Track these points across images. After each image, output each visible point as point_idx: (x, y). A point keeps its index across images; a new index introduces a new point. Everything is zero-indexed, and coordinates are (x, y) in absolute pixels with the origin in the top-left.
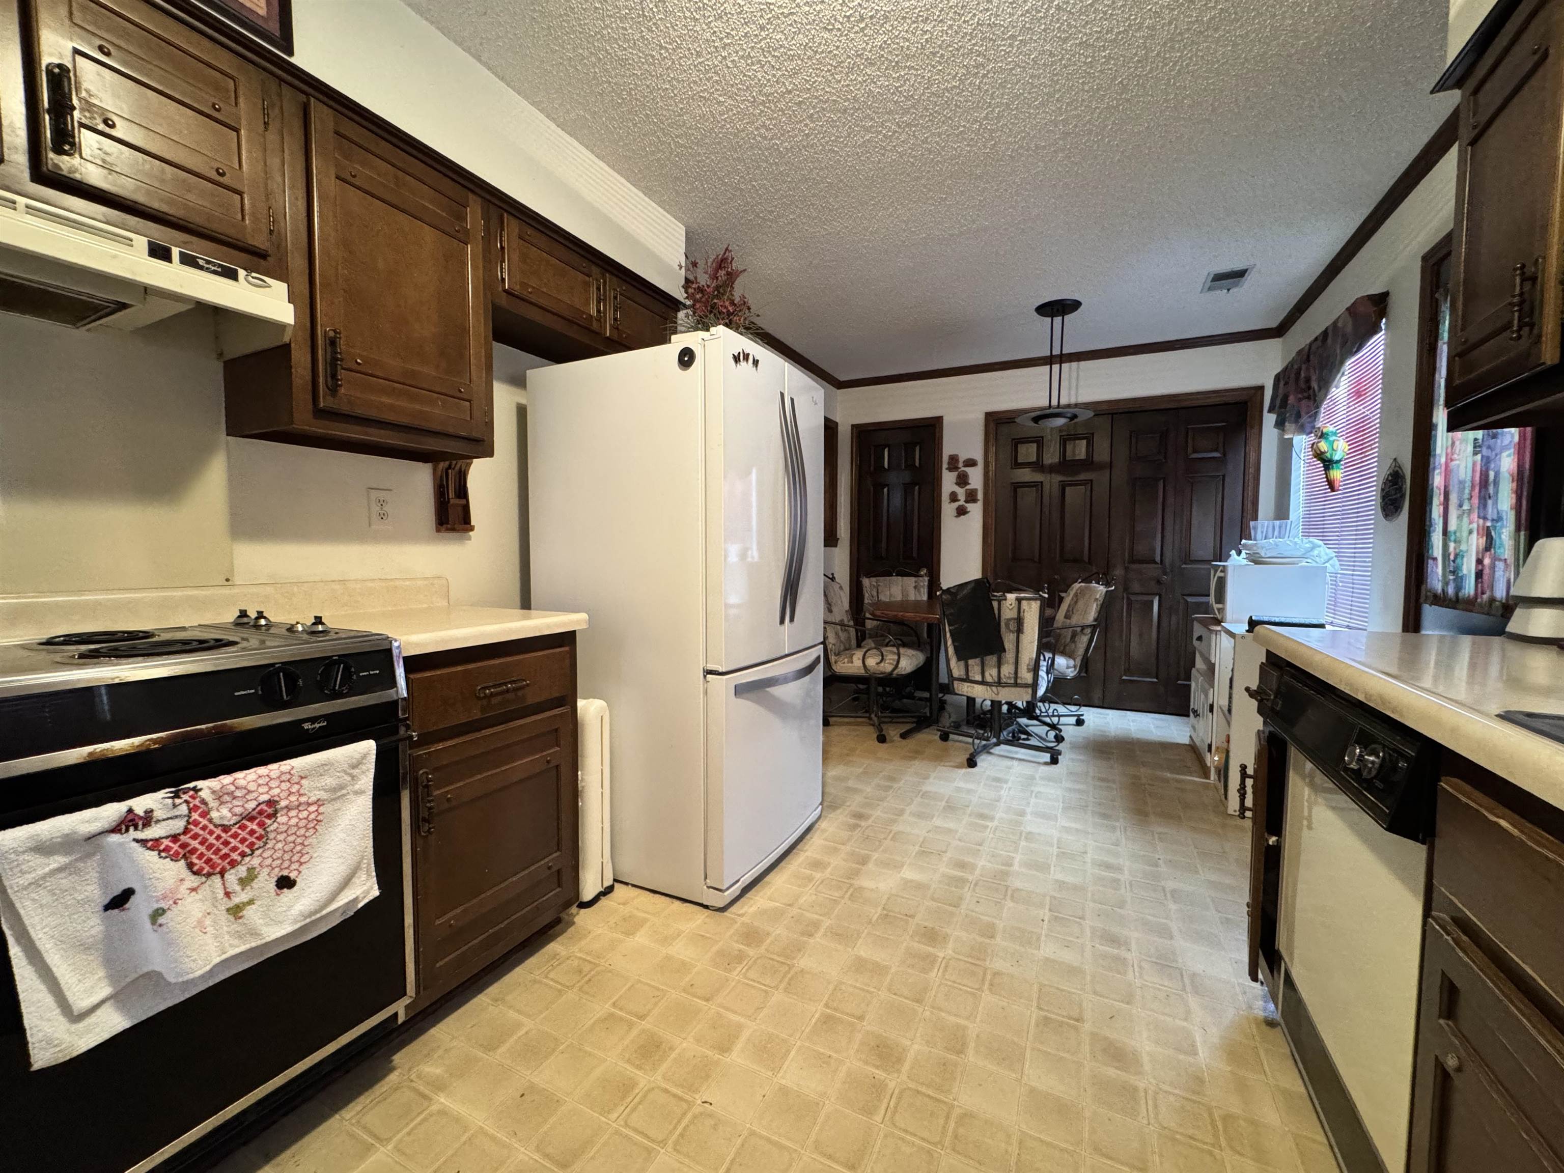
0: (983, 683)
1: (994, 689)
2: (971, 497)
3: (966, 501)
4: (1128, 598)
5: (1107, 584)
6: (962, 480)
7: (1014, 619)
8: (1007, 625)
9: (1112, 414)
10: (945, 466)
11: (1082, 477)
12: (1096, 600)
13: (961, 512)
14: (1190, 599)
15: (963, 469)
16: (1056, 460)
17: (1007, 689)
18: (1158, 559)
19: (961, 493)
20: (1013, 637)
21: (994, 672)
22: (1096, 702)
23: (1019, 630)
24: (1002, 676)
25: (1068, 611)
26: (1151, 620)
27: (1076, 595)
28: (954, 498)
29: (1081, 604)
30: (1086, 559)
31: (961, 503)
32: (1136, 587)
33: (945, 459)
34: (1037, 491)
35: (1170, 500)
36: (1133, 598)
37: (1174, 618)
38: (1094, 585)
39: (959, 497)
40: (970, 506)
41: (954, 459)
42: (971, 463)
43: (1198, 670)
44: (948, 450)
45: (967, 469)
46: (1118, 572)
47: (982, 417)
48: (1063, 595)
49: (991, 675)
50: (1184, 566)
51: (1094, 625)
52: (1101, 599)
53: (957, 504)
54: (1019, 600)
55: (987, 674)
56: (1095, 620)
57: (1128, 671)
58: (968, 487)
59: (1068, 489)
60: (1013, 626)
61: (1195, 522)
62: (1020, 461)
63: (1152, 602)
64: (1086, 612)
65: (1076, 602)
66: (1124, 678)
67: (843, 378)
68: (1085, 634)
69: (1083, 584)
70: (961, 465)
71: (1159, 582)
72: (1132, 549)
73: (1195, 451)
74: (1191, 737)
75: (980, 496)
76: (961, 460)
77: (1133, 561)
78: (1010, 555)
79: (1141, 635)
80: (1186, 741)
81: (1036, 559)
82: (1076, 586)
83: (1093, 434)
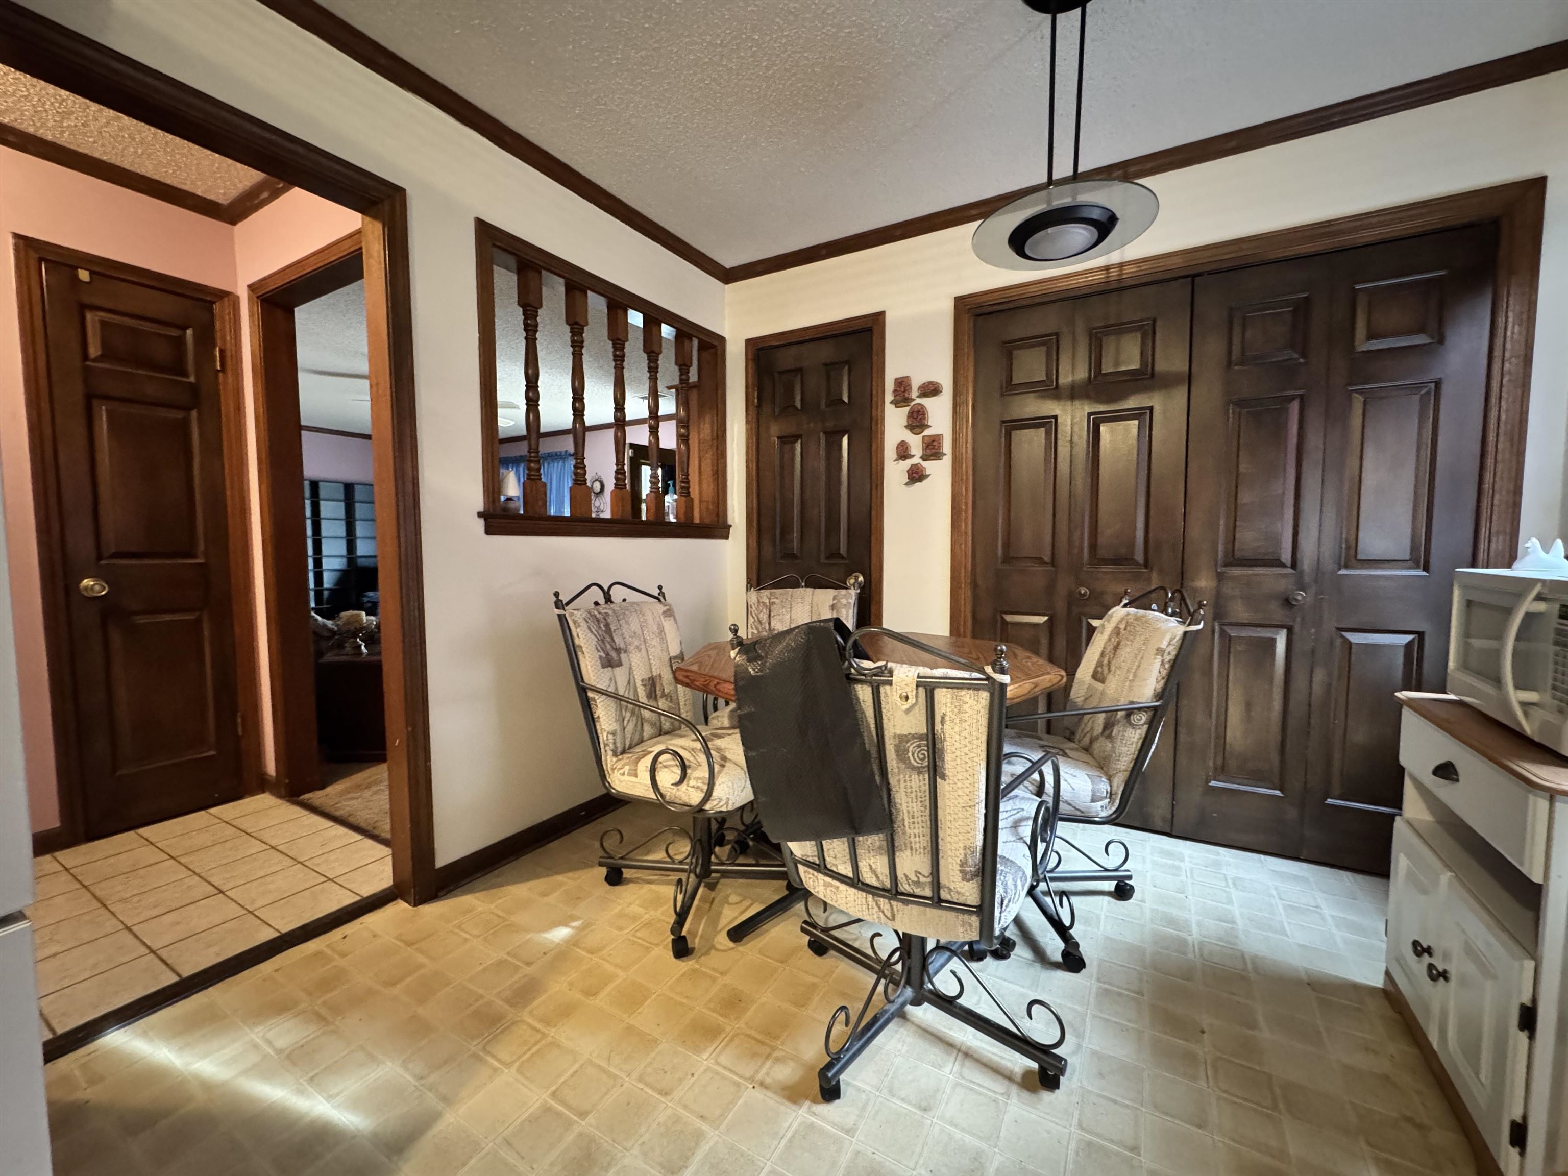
0: (855, 882)
1: (883, 902)
2: (932, 450)
3: (925, 458)
4: (1223, 633)
5: (1185, 614)
6: (917, 421)
7: (920, 737)
8: (901, 754)
9: (1194, 276)
10: (889, 397)
11: (1132, 403)
12: (1160, 651)
13: (916, 476)
14: (1355, 638)
15: (918, 401)
16: (1082, 374)
17: (915, 909)
18: (1286, 557)
19: (915, 443)
20: (920, 783)
21: (881, 864)
22: (1159, 824)
23: (935, 770)
24: (900, 875)
25: (1100, 664)
26: (1271, 679)
27: (1117, 631)
28: (903, 452)
29: (1126, 652)
30: (1139, 557)
31: (916, 460)
32: (1239, 611)
33: (889, 386)
34: (1048, 433)
35: (1314, 440)
36: (1233, 633)
37: (1319, 676)
38: (1154, 615)
39: (913, 451)
40: (930, 466)
41: (902, 385)
42: (931, 390)
43: (1409, 823)
44: (892, 372)
45: (925, 402)
46: (1204, 582)
47: (948, 307)
48: (1095, 623)
49: (874, 872)
50: (1343, 572)
51: (1155, 709)
52: (1172, 651)
53: (908, 463)
54: (928, 688)
55: (863, 865)
56: (1159, 696)
57: (1222, 771)
58: (927, 432)
59: (1103, 428)
60: (917, 754)
61: (1370, 480)
62: (1015, 381)
63: (1273, 641)
64: (1136, 676)
65: (1116, 648)
66: (1213, 783)
67: (729, 261)
68: (1133, 726)
69: (1132, 610)
70: (914, 393)
71: (1288, 602)
72: (1232, 540)
73: (1370, 337)
74: (1388, 973)
75: (947, 447)
76: (916, 384)
77: (1234, 560)
78: (1000, 552)
79: (1249, 706)
80: (1378, 981)
81: (1047, 559)
82: (1118, 612)
83: (1154, 321)
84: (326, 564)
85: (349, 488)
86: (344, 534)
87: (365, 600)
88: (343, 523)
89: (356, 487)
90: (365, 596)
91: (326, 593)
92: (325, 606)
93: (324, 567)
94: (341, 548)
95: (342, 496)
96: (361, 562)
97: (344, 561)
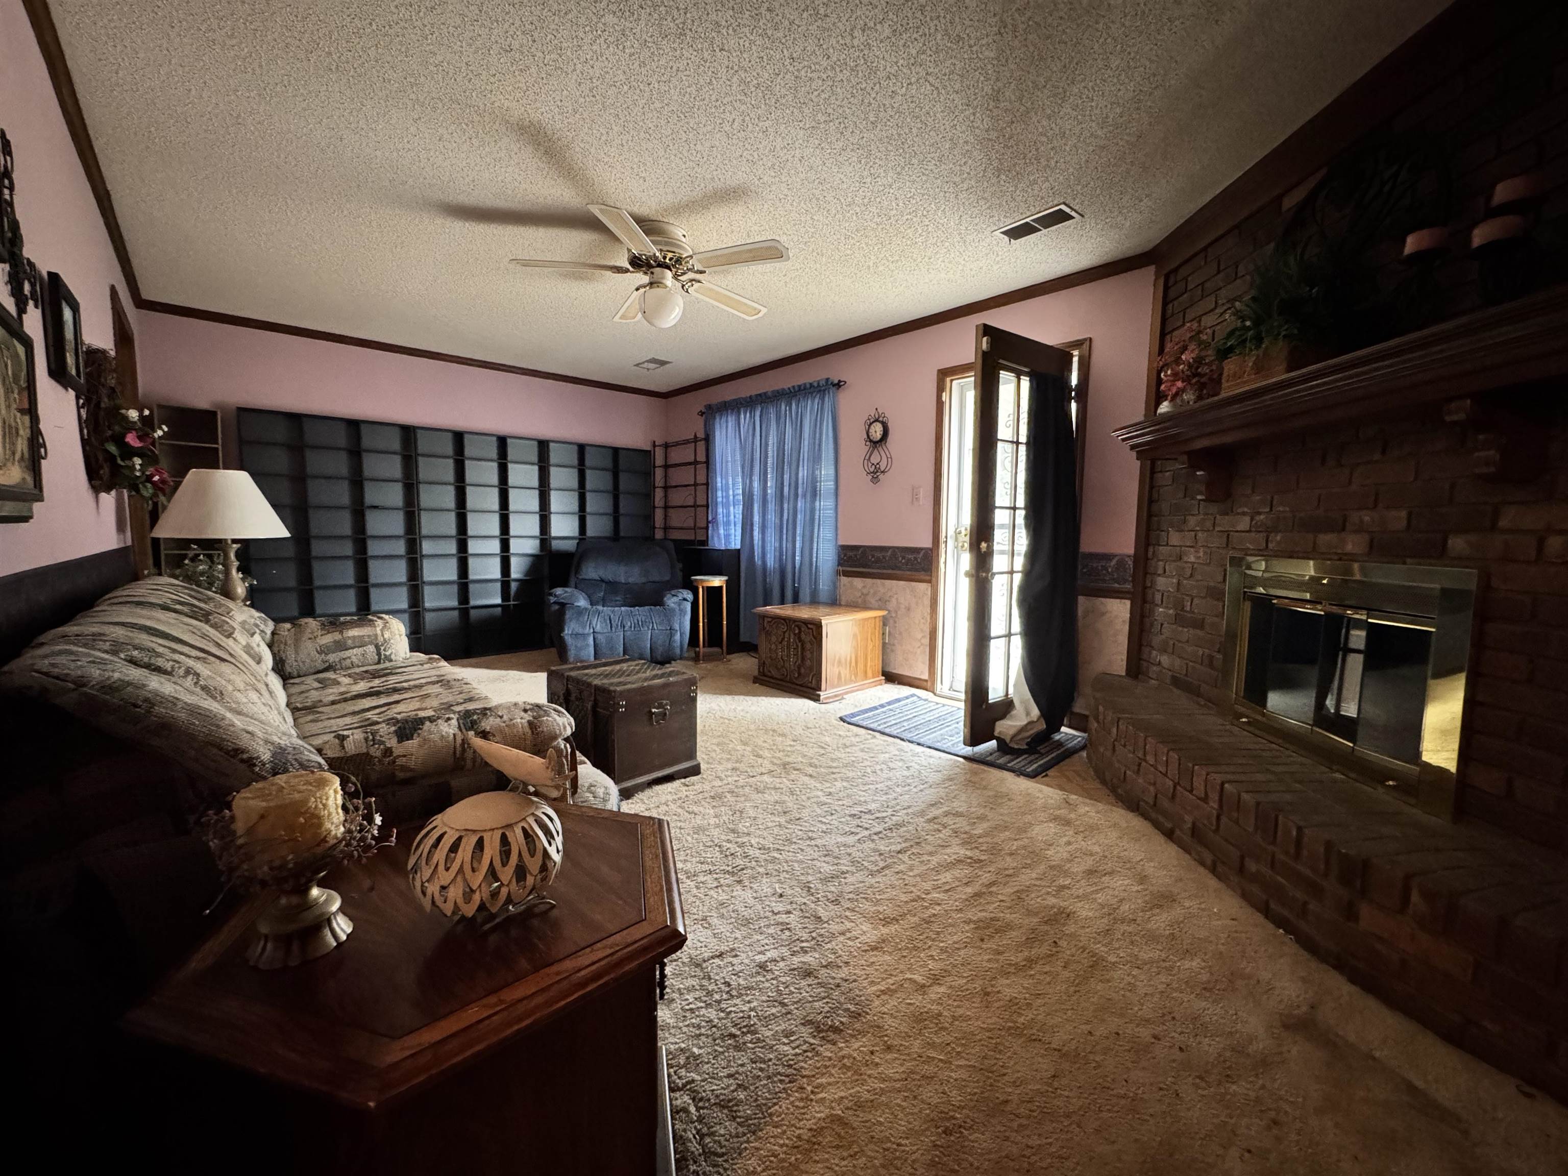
84: (515, 546)
85: (543, 446)
86: (537, 509)
87: (552, 599)
88: (536, 493)
89: (552, 445)
90: (551, 594)
91: (514, 586)
92: (512, 603)
93: (512, 551)
94: (532, 526)
95: (535, 459)
96: (556, 545)
97: (537, 542)
